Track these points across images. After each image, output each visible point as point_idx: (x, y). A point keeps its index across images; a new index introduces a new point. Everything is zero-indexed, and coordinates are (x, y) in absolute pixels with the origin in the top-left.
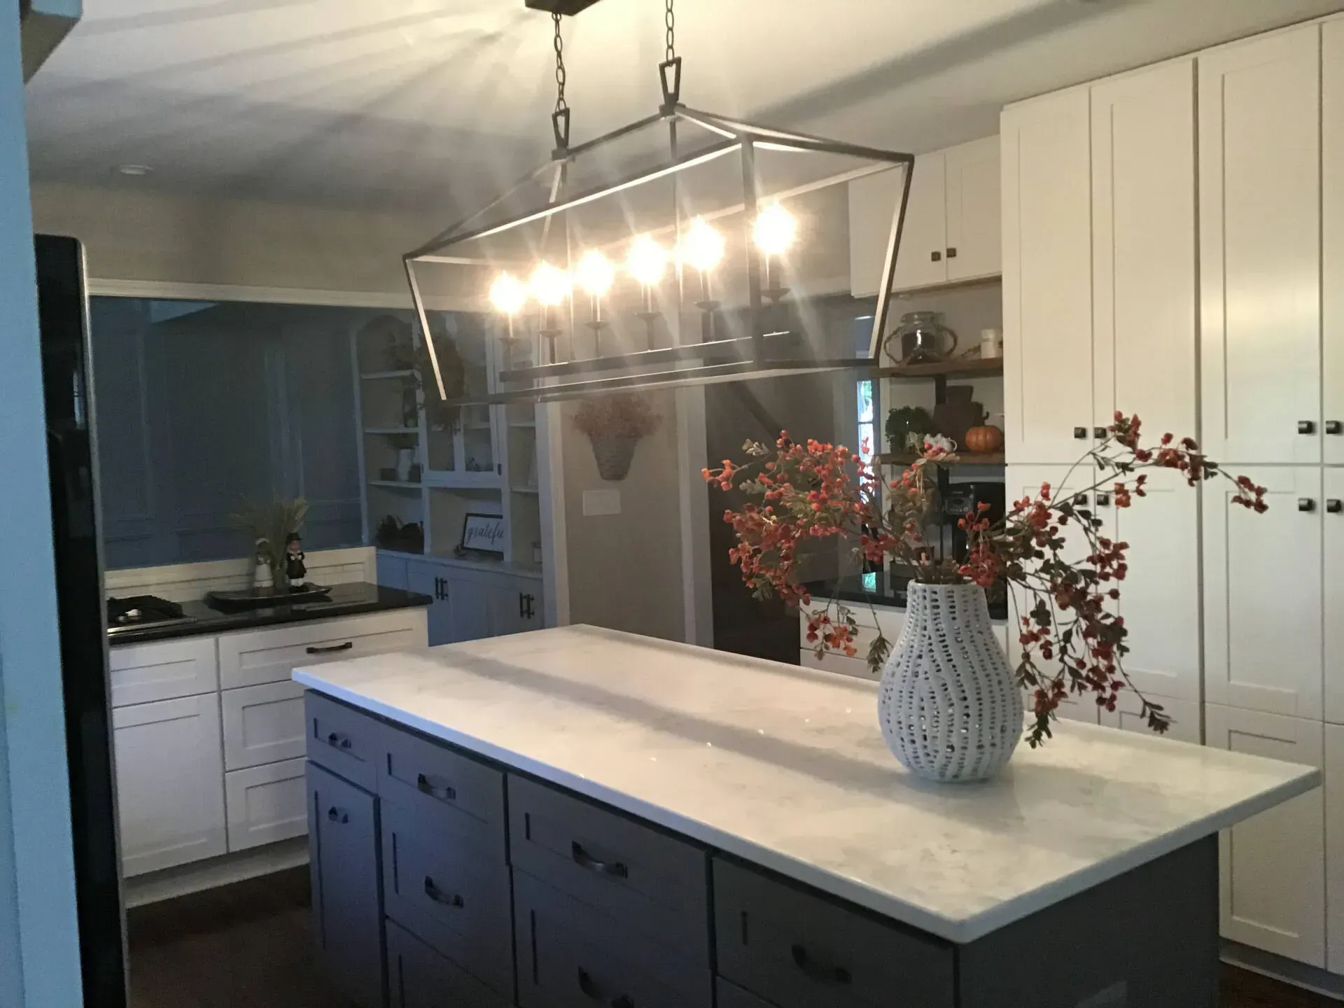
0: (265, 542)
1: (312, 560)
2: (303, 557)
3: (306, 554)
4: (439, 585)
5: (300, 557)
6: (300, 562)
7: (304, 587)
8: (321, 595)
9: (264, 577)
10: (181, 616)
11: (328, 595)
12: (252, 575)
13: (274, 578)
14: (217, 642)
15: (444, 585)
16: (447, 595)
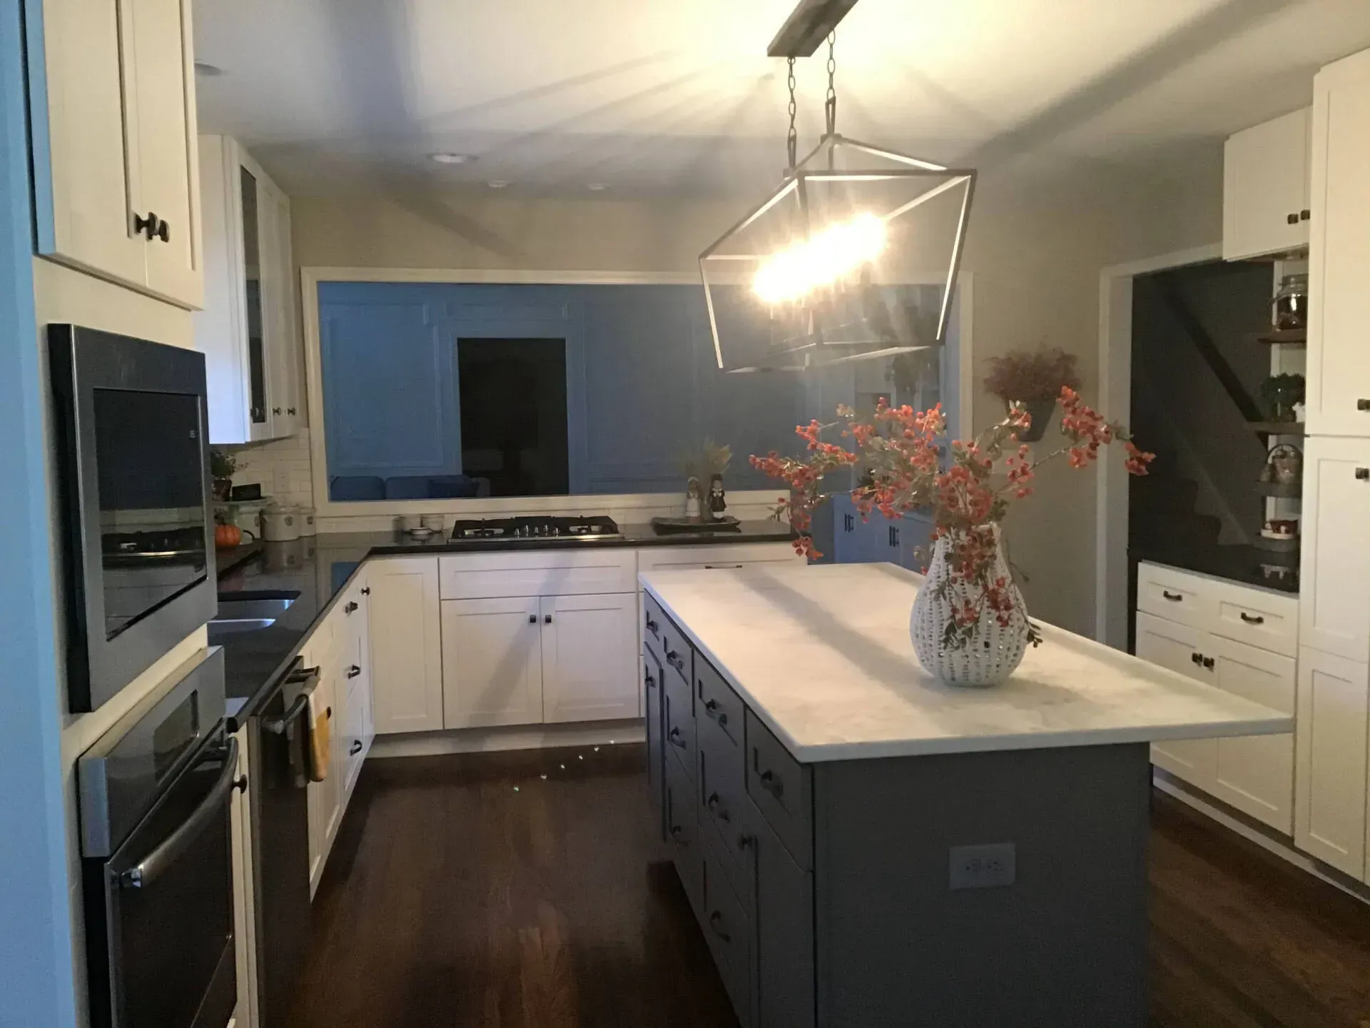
0: (693, 480)
1: (731, 497)
2: (723, 495)
3: (726, 493)
4: (892, 532)
5: (720, 494)
6: (721, 499)
7: (723, 519)
8: (733, 526)
9: (693, 509)
10: (617, 532)
11: (738, 526)
12: (686, 506)
13: (701, 507)
14: (637, 554)
15: (896, 533)
16: (898, 543)
